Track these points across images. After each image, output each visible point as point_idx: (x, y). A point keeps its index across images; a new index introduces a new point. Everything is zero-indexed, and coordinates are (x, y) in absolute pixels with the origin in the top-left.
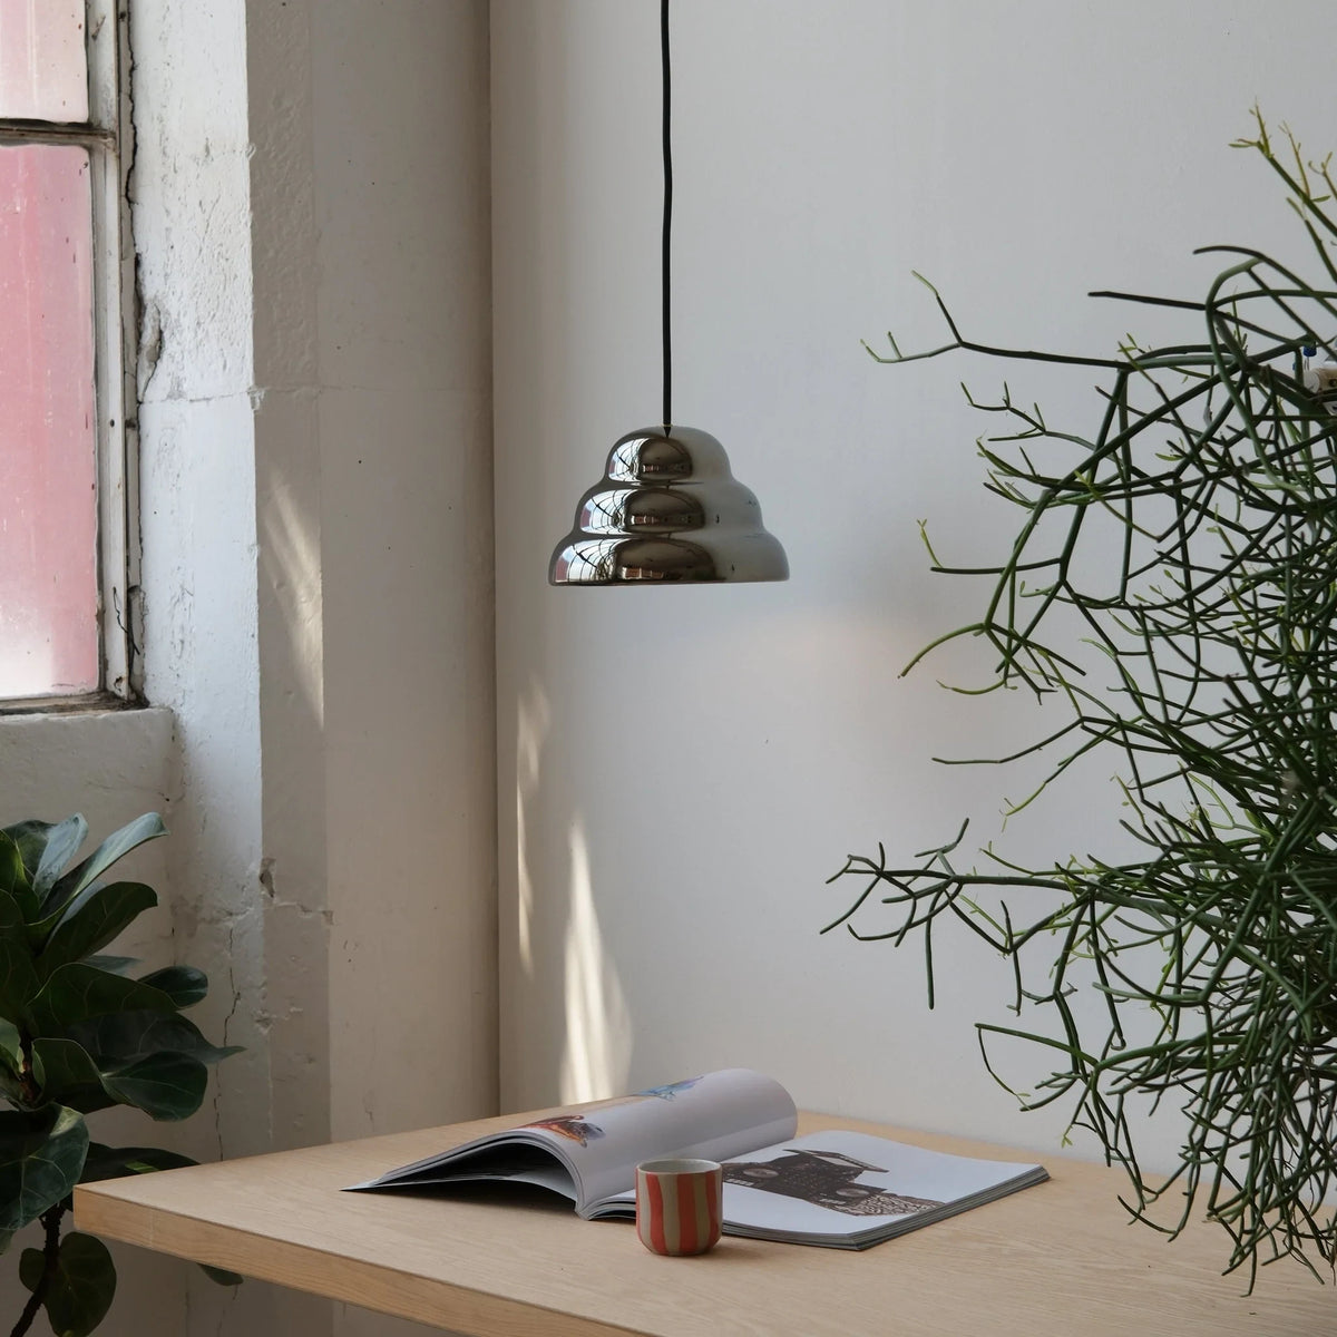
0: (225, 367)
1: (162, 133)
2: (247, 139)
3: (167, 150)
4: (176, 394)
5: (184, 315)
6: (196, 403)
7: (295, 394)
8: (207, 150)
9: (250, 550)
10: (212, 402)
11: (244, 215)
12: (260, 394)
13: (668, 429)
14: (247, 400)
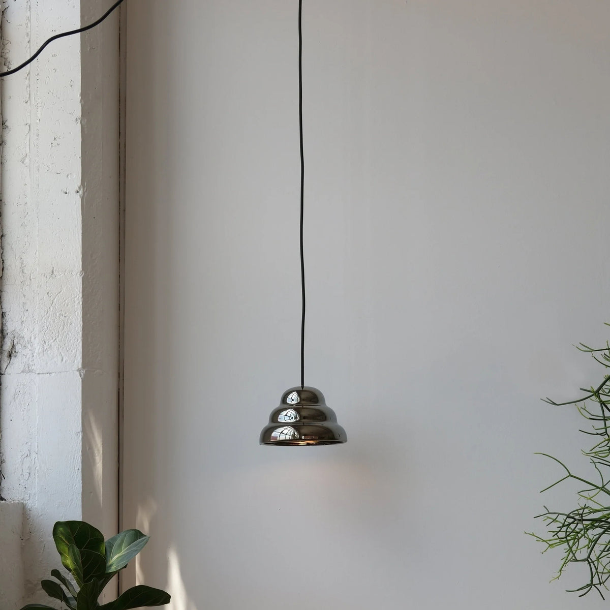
0: (62, 360)
1: (22, 263)
2: (81, 269)
3: (25, 271)
4: (28, 370)
5: (35, 338)
6: (41, 375)
7: (96, 372)
8: (53, 272)
9: (77, 434)
10: (53, 375)
11: (78, 300)
12: (83, 372)
13: (303, 387)
14: (78, 374)
